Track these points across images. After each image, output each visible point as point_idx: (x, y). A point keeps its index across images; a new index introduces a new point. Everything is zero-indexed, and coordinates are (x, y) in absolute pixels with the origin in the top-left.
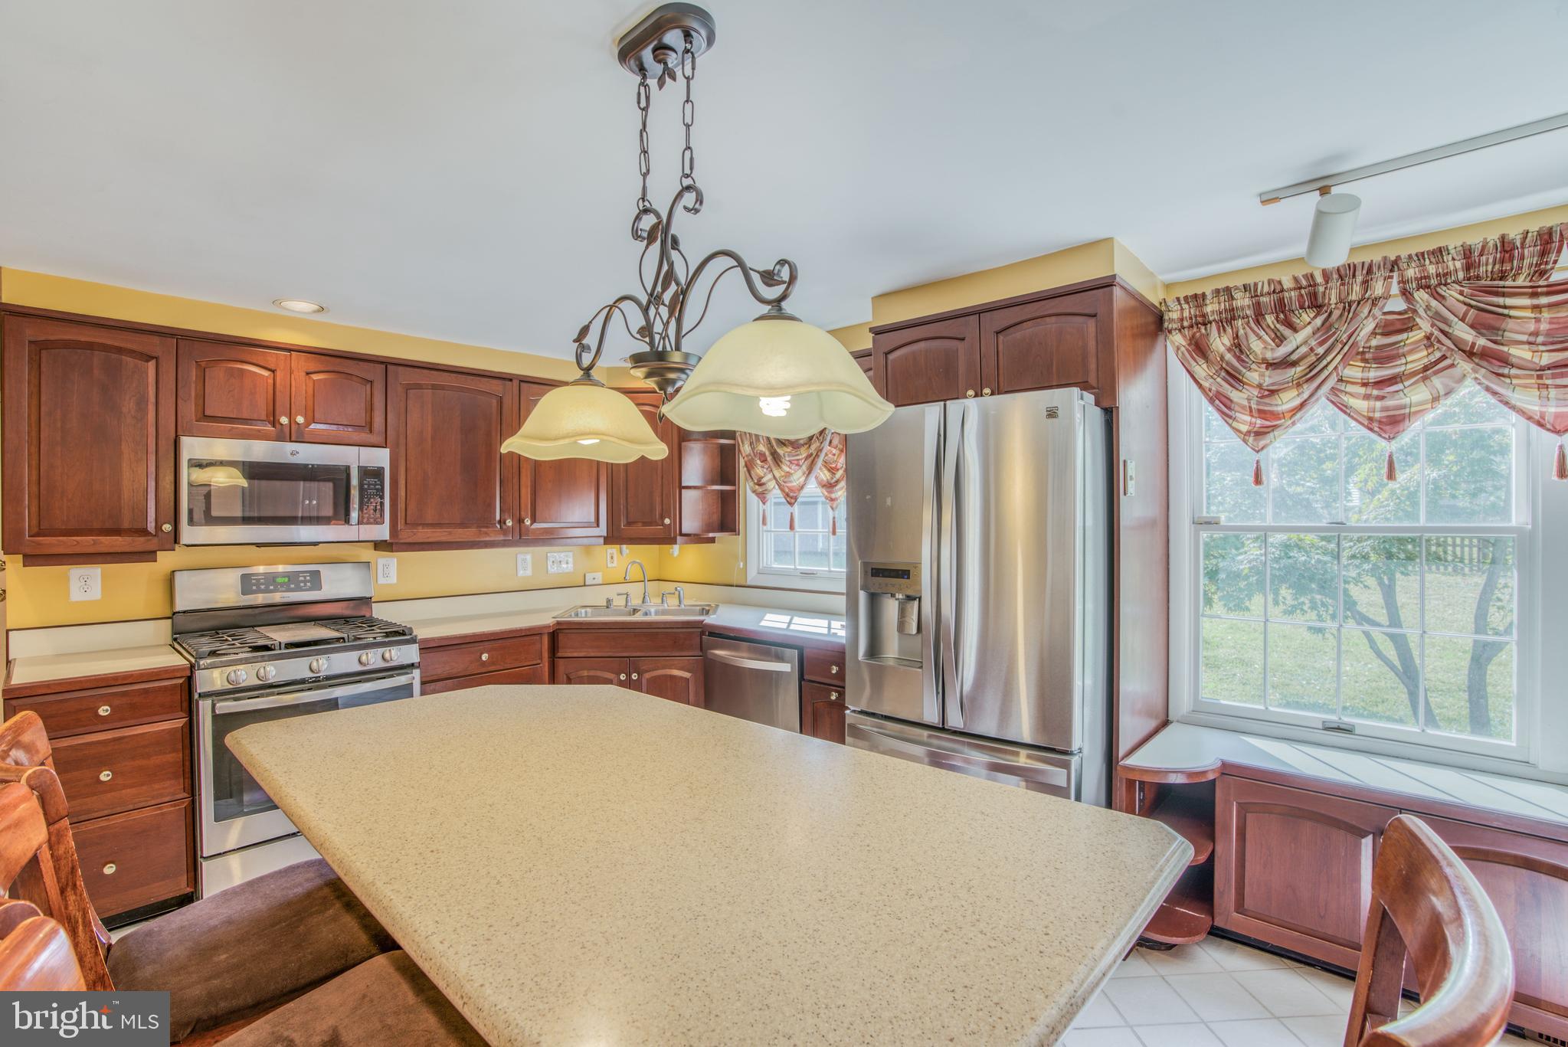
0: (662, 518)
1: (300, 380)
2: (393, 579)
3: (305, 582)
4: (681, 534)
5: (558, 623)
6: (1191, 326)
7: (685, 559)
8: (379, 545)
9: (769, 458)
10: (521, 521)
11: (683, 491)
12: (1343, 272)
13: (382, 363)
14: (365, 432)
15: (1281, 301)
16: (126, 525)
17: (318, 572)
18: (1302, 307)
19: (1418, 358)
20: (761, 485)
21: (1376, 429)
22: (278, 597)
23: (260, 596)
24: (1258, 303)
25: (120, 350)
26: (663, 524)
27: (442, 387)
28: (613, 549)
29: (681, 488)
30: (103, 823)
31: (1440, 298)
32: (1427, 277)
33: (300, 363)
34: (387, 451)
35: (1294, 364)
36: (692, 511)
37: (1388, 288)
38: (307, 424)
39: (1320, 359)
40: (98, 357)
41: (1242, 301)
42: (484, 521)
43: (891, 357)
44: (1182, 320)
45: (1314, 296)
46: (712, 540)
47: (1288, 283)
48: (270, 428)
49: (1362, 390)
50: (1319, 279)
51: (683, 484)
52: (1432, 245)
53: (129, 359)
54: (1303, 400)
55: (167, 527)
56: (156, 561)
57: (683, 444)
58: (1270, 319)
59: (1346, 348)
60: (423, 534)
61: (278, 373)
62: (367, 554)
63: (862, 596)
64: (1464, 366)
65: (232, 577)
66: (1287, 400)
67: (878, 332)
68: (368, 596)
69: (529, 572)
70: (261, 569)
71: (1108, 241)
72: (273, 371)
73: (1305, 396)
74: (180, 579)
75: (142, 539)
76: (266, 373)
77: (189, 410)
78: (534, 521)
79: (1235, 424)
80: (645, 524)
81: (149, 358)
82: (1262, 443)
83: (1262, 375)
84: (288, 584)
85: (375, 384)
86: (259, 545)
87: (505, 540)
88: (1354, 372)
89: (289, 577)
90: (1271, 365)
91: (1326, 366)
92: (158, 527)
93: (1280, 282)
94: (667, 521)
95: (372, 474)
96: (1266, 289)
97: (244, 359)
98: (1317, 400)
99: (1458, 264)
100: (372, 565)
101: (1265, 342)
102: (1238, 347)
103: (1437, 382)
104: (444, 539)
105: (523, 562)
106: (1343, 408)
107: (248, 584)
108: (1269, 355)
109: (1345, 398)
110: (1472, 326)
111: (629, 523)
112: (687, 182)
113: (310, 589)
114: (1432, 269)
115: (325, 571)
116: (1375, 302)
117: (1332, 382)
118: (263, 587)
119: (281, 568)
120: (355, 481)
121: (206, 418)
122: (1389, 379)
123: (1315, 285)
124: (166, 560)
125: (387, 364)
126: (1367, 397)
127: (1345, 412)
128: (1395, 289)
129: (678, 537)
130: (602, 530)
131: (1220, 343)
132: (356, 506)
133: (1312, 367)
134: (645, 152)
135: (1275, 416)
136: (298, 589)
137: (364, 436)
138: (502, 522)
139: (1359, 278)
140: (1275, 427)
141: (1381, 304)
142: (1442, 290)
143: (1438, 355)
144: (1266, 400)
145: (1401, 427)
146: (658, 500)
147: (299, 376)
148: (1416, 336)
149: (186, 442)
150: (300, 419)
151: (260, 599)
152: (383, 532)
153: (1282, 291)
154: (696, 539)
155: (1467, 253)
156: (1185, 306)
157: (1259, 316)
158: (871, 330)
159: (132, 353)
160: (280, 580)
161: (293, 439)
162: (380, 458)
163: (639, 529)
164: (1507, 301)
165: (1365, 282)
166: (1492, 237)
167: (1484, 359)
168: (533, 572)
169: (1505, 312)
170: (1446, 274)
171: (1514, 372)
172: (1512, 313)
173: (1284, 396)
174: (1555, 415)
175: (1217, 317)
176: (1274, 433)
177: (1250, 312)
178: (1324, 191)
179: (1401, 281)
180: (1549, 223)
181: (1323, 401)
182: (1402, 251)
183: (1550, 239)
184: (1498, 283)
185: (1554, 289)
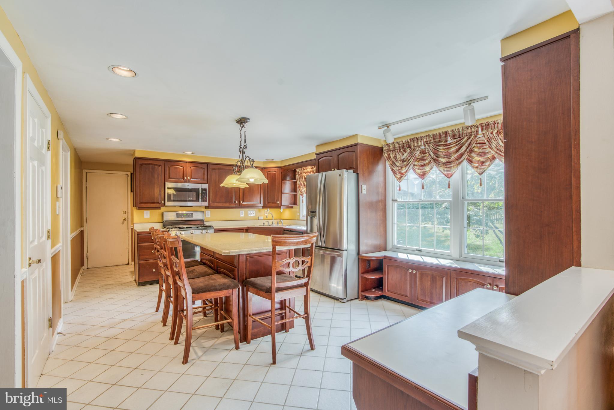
0: (277, 201)
1: (189, 169)
2: (209, 216)
3: (190, 215)
4: (282, 206)
5: (248, 227)
6: (388, 151)
7: (287, 213)
8: (206, 207)
9: (303, 185)
10: (239, 202)
11: (282, 194)
12: (413, 140)
13: (206, 164)
15: (403, 146)
16: (155, 202)
17: (192, 213)
18: (407, 148)
19: (427, 160)
20: (302, 192)
21: (421, 177)
22: (184, 219)
23: (180, 218)
24: (399, 146)
25: (154, 165)
26: (277, 203)
27: (220, 169)
28: (265, 210)
29: (282, 193)
30: (152, 261)
31: (429, 146)
32: (427, 141)
33: (189, 165)
34: (208, 184)
35: (405, 161)
36: (286, 199)
37: (421, 144)
38: (190, 179)
40: (151, 166)
41: (397, 146)
42: (231, 202)
43: (319, 160)
44: (386, 150)
45: (409, 145)
46: (292, 207)
47: (404, 142)
48: (182, 180)
50: (409, 141)
51: (283, 192)
52: (427, 134)
53: (156, 166)
54: (406, 170)
55: (163, 202)
56: (160, 209)
57: (283, 181)
58: (402, 150)
59: (414, 158)
60: (216, 205)
61: (184, 168)
62: (203, 209)
63: (309, 218)
64: (433, 162)
65: (175, 214)
66: (403, 171)
67: (317, 154)
68: (203, 219)
69: (243, 216)
70: (180, 212)
71: (357, 135)
72: (183, 167)
74: (165, 214)
75: (158, 204)
76: (182, 168)
77: (167, 176)
78: (243, 202)
79: (396, 175)
80: (273, 203)
81: (159, 166)
82: (401, 180)
83: (400, 164)
84: (186, 216)
85: (205, 169)
86: (180, 206)
87: (236, 207)
88: (416, 163)
89: (186, 214)
90: (402, 161)
91: (410, 162)
92: (161, 202)
93: (402, 141)
94: (278, 202)
95: (204, 190)
96: (400, 143)
97: (177, 165)
98: (410, 170)
99: (432, 138)
100: (205, 212)
101: (400, 155)
102: (395, 157)
103: (430, 166)
104: (221, 206)
105: (242, 213)
107: (178, 215)
108: (401, 159)
109: (415, 169)
110: (434, 153)
111: (268, 203)
112: (245, 144)
113: (191, 217)
114: (428, 139)
115: (194, 213)
117: (412, 166)
118: (181, 216)
119: (184, 212)
120: (200, 192)
121: (170, 178)
122: (424, 165)
123: (409, 142)
124: (163, 209)
125: (207, 164)
126: (419, 169)
127: (415, 173)
128: (423, 144)
129: (282, 207)
130: (262, 205)
131: (392, 156)
132: (201, 197)
133: (408, 162)
134: (241, 138)
135: (403, 174)
136: (188, 217)
137: (202, 181)
138: (235, 202)
139: (416, 141)
141: (420, 147)
142: (430, 144)
143: (430, 159)
144: (400, 170)
145: (425, 176)
146: (276, 197)
147: (189, 168)
148: (426, 155)
149: (166, 183)
150: (189, 178)
151: (180, 219)
152: (206, 204)
153: (403, 143)
154: (288, 207)
155: (434, 135)
156: (387, 147)
157: (400, 149)
158: (316, 154)
159: (156, 165)
160: (184, 215)
161: (187, 182)
162: (206, 186)
163: (271, 204)
164: (439, 148)
165: (417, 142)
166: (437, 133)
167: (436, 161)
168: (244, 215)
169: (439, 150)
170: (430, 141)
171: (440, 164)
172: (440, 150)
173: (403, 169)
174: (447, 174)
175: (392, 149)
176: (403, 178)
177: (398, 148)
178: (388, 127)
179: (423, 142)
180: (446, 130)
181: (411, 170)
182: (423, 135)
183: (446, 133)
184: (439, 143)
185: (447, 145)
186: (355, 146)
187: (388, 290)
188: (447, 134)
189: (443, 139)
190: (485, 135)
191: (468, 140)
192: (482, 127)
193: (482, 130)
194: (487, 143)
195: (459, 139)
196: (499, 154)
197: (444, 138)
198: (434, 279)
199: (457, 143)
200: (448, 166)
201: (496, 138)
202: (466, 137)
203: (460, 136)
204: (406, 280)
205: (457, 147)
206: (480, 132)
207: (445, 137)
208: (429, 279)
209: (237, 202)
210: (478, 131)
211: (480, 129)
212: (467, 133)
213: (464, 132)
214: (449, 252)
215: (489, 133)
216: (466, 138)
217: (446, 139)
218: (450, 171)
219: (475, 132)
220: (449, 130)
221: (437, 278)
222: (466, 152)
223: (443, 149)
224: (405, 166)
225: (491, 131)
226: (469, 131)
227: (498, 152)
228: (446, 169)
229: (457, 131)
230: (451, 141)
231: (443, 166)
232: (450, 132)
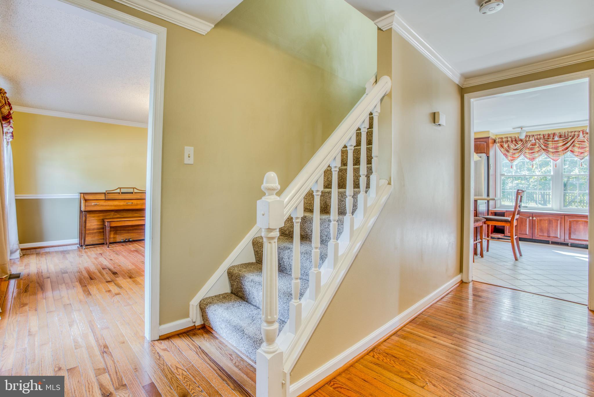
6: (500, 142)
12: (526, 136)
15: (516, 140)
18: (519, 141)
19: (537, 149)
21: (531, 160)
31: (540, 141)
35: (518, 150)
39: (522, 149)
41: (509, 139)
45: (521, 139)
49: (529, 154)
52: (539, 133)
54: (519, 155)
58: (514, 142)
59: (526, 148)
64: (543, 151)
66: (516, 155)
71: (489, 131)
79: (508, 159)
82: (512, 162)
83: (512, 151)
88: (527, 151)
90: (514, 150)
96: (513, 137)
99: (542, 136)
101: (513, 146)
102: (509, 146)
103: (539, 153)
106: (525, 157)
108: (514, 148)
109: (526, 155)
110: (544, 146)
114: (539, 137)
116: (530, 141)
117: (524, 153)
122: (533, 152)
126: (529, 155)
128: (533, 139)
131: (505, 146)
133: (521, 150)
135: (515, 158)
140: (514, 159)
142: (540, 140)
143: (540, 149)
144: (513, 155)
145: (534, 159)
148: (536, 146)
153: (516, 138)
155: (544, 135)
156: (499, 139)
157: (512, 142)
164: (549, 142)
165: (529, 138)
166: (547, 133)
167: (546, 150)
169: (548, 144)
170: (541, 138)
171: (550, 152)
174: (555, 159)
175: (505, 141)
177: (511, 141)
178: (522, 129)
180: (554, 132)
181: (522, 155)
182: (535, 134)
183: (554, 135)
184: (548, 140)
185: (555, 141)
188: (555, 134)
189: (551, 137)
190: (585, 137)
191: (572, 139)
192: (583, 132)
193: (583, 134)
194: (587, 142)
195: (565, 138)
198: (550, 222)
199: (564, 141)
200: (556, 154)
203: (565, 136)
204: (526, 224)
205: (563, 143)
207: (554, 136)
208: (547, 222)
211: (581, 133)
212: (571, 135)
213: (569, 134)
214: (551, 207)
216: (570, 138)
217: (554, 138)
218: (558, 157)
219: (577, 134)
220: (557, 132)
221: (554, 221)
222: (571, 146)
223: (552, 144)
224: (518, 153)
226: (573, 134)
228: (554, 156)
229: (563, 133)
230: (558, 139)
231: (552, 154)
232: (557, 134)
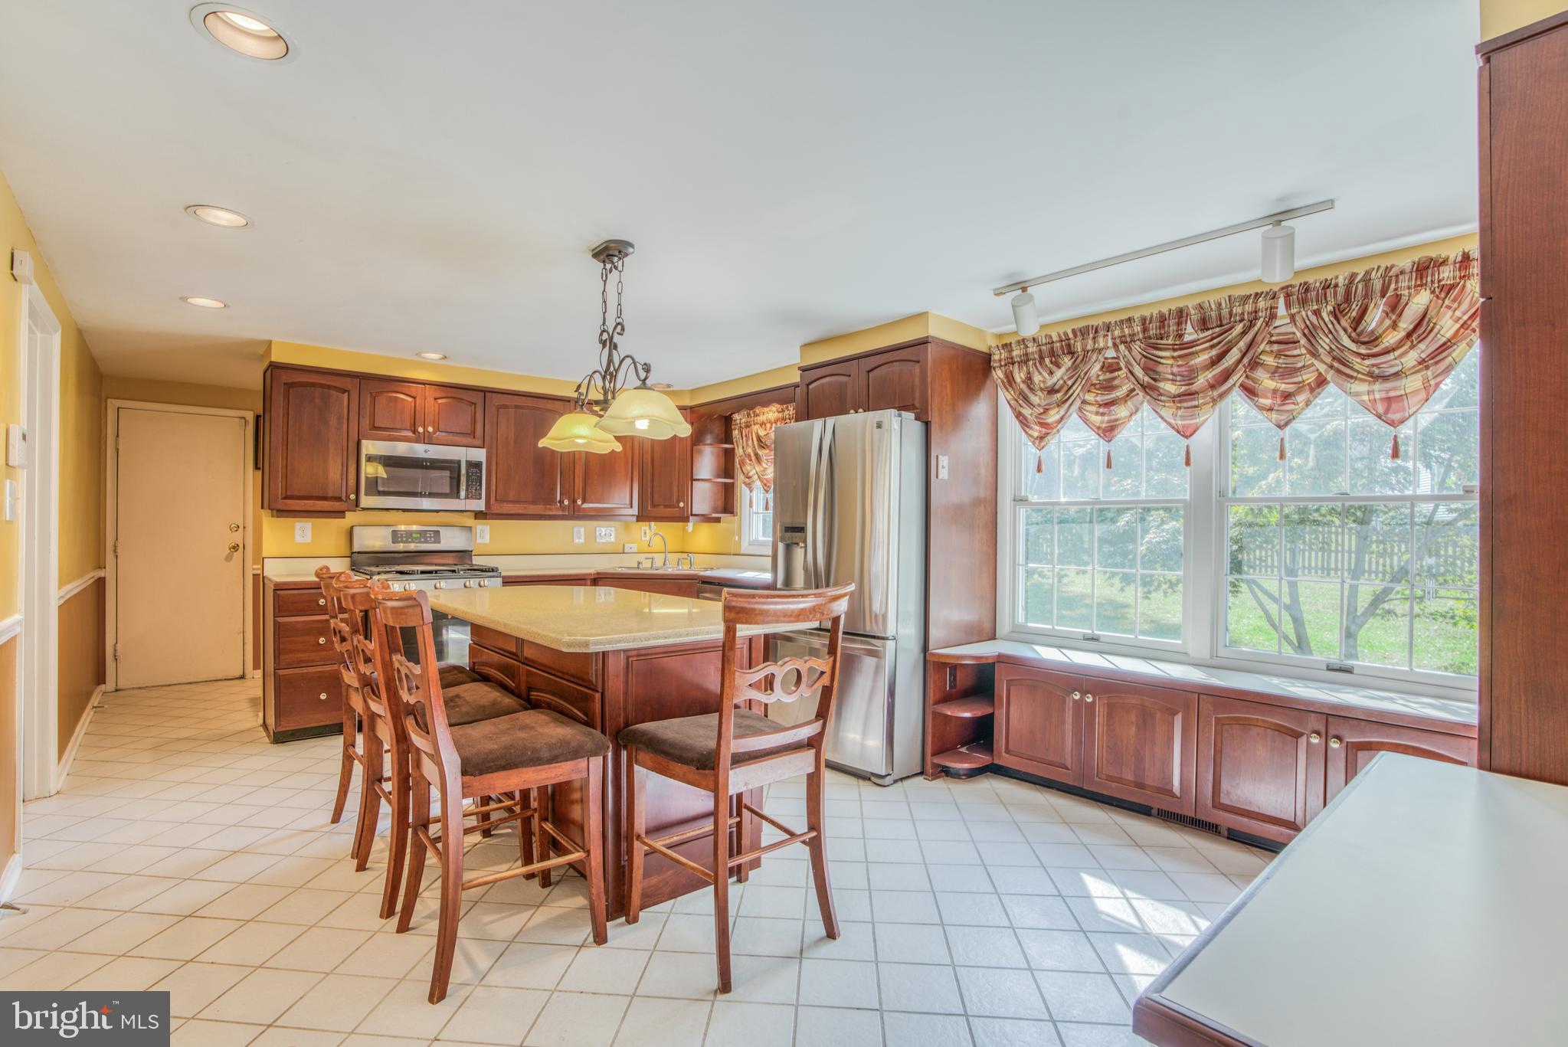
0: (678, 502)
1: (431, 404)
2: (487, 539)
3: (431, 537)
4: (692, 515)
5: (598, 574)
6: (1006, 365)
7: (701, 536)
8: (479, 515)
9: (753, 458)
10: (574, 502)
11: (694, 482)
12: (1083, 332)
13: (482, 391)
14: (469, 436)
15: (1052, 348)
16: (330, 494)
17: (439, 531)
18: (1064, 354)
19: (1123, 388)
20: (749, 478)
21: (1102, 435)
22: (412, 547)
23: (402, 545)
24: (1040, 350)
25: (329, 387)
26: (679, 507)
27: (521, 407)
28: (644, 526)
29: (693, 480)
30: (319, 669)
31: (1130, 350)
32: (1125, 336)
33: (430, 392)
34: (485, 450)
35: (1058, 391)
36: (702, 497)
37: (1107, 342)
38: (434, 433)
39: (1071, 388)
40: (318, 391)
41: (1032, 348)
42: (549, 500)
43: (811, 387)
44: (1000, 360)
45: (1069, 346)
46: (718, 520)
47: (1055, 338)
48: (410, 434)
49: (1095, 409)
50: (1071, 336)
51: (694, 477)
52: (1125, 316)
53: (334, 392)
54: (1061, 416)
55: (353, 497)
56: (344, 518)
57: (695, 448)
58: (1047, 361)
59: (1083, 382)
60: (507, 508)
61: (417, 399)
62: (470, 521)
63: (781, 546)
64: (1142, 393)
65: (387, 532)
66: (1053, 417)
67: (804, 369)
68: (470, 549)
69: (582, 540)
70: (403, 528)
71: (925, 314)
72: (414, 398)
73: (1062, 412)
74: (356, 530)
75: (338, 503)
76: (410, 399)
77: (366, 423)
78: (584, 501)
79: (1028, 430)
80: (666, 506)
81: (344, 391)
82: (1042, 444)
83: (1041, 398)
84: (419, 538)
85: (477, 406)
86: (404, 510)
87: (563, 515)
88: (1090, 397)
89: (420, 534)
90: (1047, 391)
91: (1072, 394)
92: (348, 497)
93: (1051, 337)
94: (681, 505)
95: (475, 466)
96: (1044, 341)
97: (399, 391)
98: (1071, 415)
99: (1139, 328)
100: (473, 529)
101: (1043, 376)
102: (1029, 379)
103: (1131, 405)
104: (521, 512)
105: (578, 532)
106: (1085, 420)
107: (396, 536)
108: (1044, 385)
109: (1085, 414)
110: (1144, 369)
111: (654, 506)
112: (619, 320)
113: (434, 542)
114: (1127, 331)
115: (443, 531)
116: (1100, 351)
117: (1078, 403)
118: (404, 539)
119: (414, 528)
120: (463, 471)
121: (375, 428)
122: (1113, 401)
123: (1069, 339)
124: (351, 518)
125: (485, 391)
126: (1097, 413)
127: (1086, 423)
128: (1110, 344)
129: (691, 518)
130: (635, 511)
131: (1019, 376)
132: (465, 484)
133: (1067, 393)
134: (605, 302)
135: (1049, 426)
136: (426, 542)
137: (469, 440)
138: (561, 502)
139: (1091, 336)
140: (1049, 433)
141: (1103, 352)
142: (1131, 345)
143: (1131, 387)
144: (1042, 417)
145: (1116, 432)
146: (675, 489)
147: (430, 400)
148: (1121, 374)
149: (364, 443)
150: (430, 429)
151: (401, 547)
152: (480, 505)
153: (1053, 342)
154: (706, 519)
155: (1143, 320)
156: (1002, 351)
157: (1042, 358)
158: (799, 368)
159: (335, 388)
160: (414, 535)
161: (426, 442)
162: (480, 455)
163: (661, 511)
164: (1161, 353)
165: (1094, 338)
166: (1155, 312)
167: (1150, 390)
168: (585, 540)
169: (1159, 360)
170: (1134, 335)
171: (1163, 398)
172: (1162, 361)
173: (1052, 412)
174: (1184, 426)
175: (1019, 359)
176: (1049, 437)
177: (1036, 356)
178: (1024, 289)
179: (1112, 339)
180: (1181, 305)
181: (1075, 415)
182: (1113, 319)
183: (1181, 315)
184: (1159, 341)
185: (1184, 346)
186: (922, 346)
187: (1007, 751)
188: (1185, 315)
189: (1171, 329)
190: (1297, 318)
191: (1244, 333)
192: (1288, 296)
193: (1288, 305)
194: (1303, 341)
195: (1218, 329)
196: (1339, 371)
197: (1175, 328)
198: (1146, 719)
199: (1215, 341)
200: (1186, 405)
201: (1330, 326)
202: (1241, 325)
203: (1221, 321)
204: (1063, 722)
205: (1214, 352)
206: (1281, 310)
207: (1179, 324)
208: (1133, 718)
209: (566, 502)
210: (1277, 308)
211: (1281, 302)
212: (1243, 314)
213: (1234, 311)
214: (1180, 642)
215: (1309, 313)
216: (1239, 328)
217: (1181, 330)
218: (1192, 417)
219: (1266, 309)
220: (1191, 304)
221: (1158, 715)
222: (1240, 366)
223: (1173, 357)
224: (1058, 406)
225: (1315, 307)
226: (1249, 308)
227: (1336, 364)
228: (1180, 413)
229: (1213, 306)
230: (1195, 337)
231: (1172, 404)
232: (1193, 312)
